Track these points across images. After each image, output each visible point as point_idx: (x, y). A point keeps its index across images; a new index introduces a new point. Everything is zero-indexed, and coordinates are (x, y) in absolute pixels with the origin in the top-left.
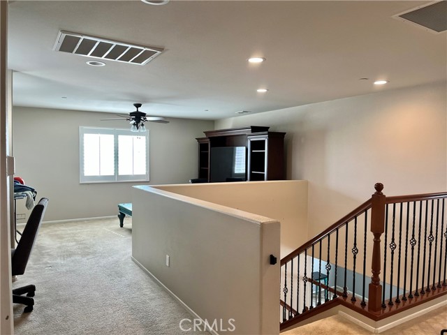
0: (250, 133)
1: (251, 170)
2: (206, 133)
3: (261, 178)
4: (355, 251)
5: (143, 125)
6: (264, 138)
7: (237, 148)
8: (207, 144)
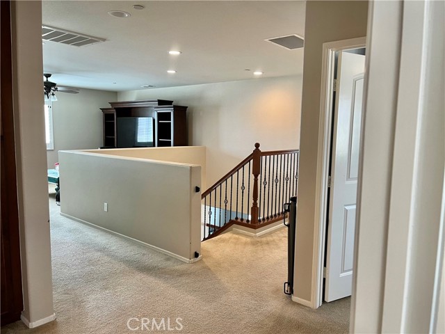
0: (157, 106)
1: (158, 138)
2: (111, 104)
3: (168, 144)
4: (243, 188)
5: (53, 94)
6: (170, 110)
7: (139, 118)
8: (113, 114)
